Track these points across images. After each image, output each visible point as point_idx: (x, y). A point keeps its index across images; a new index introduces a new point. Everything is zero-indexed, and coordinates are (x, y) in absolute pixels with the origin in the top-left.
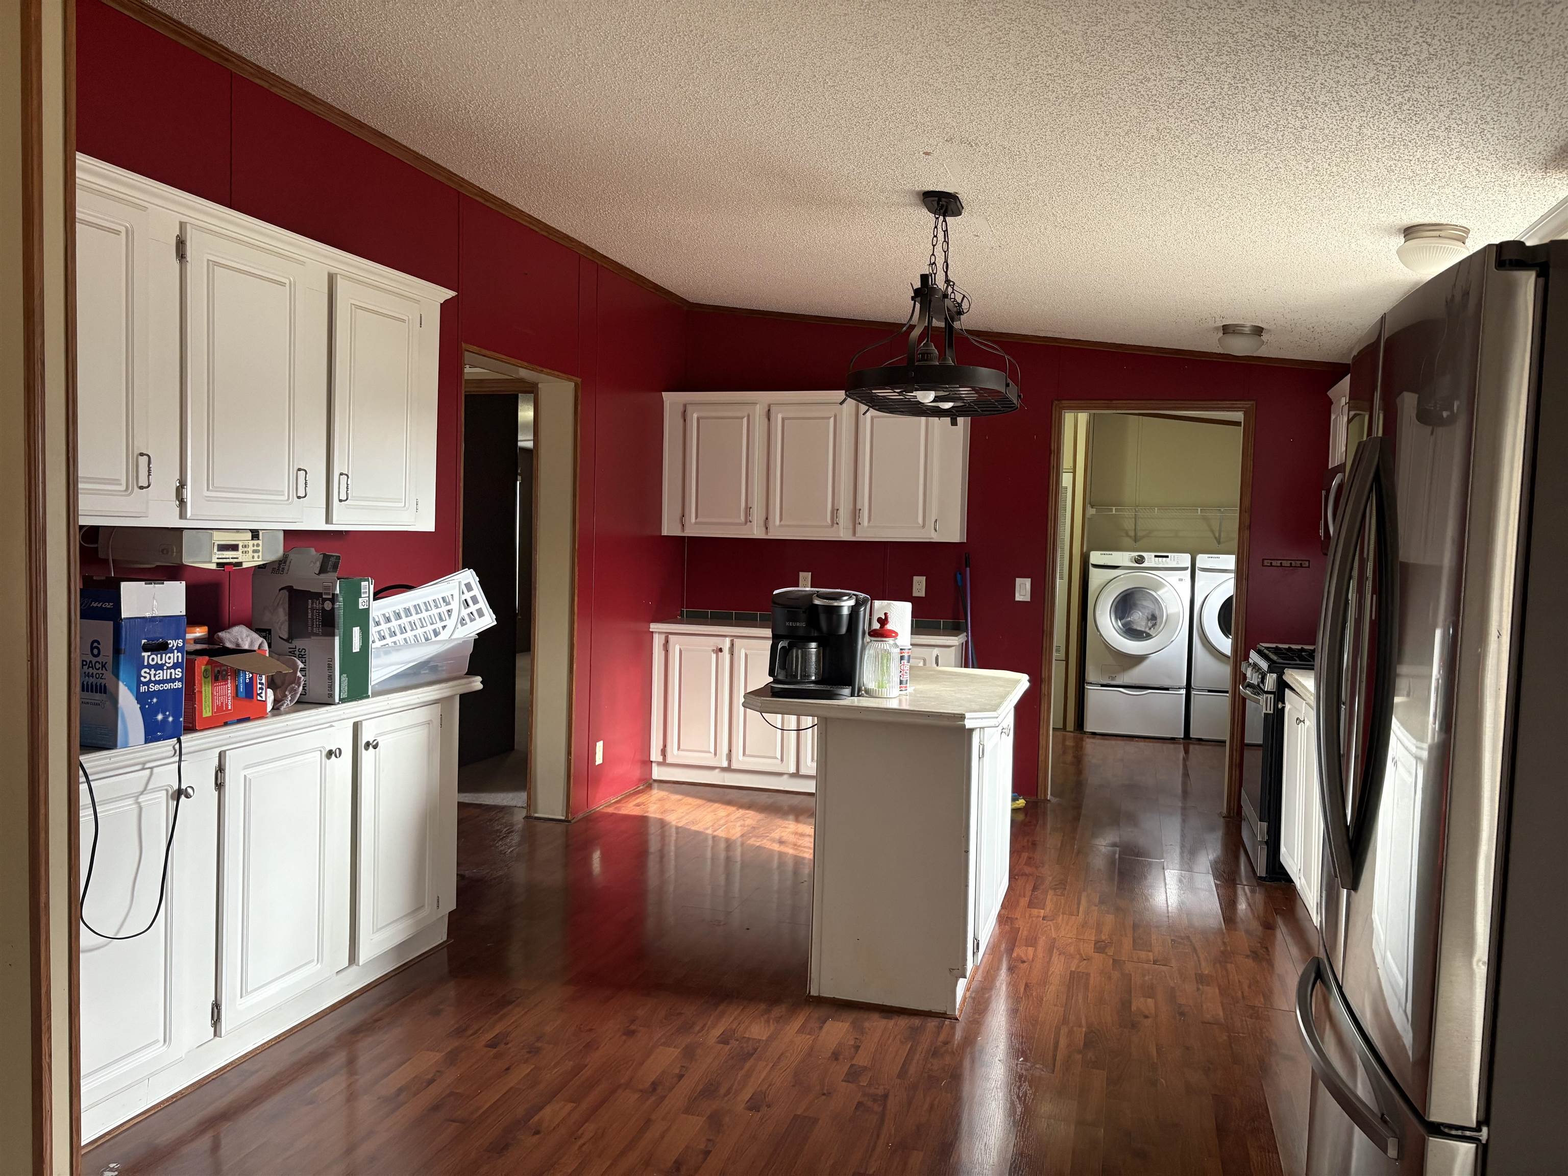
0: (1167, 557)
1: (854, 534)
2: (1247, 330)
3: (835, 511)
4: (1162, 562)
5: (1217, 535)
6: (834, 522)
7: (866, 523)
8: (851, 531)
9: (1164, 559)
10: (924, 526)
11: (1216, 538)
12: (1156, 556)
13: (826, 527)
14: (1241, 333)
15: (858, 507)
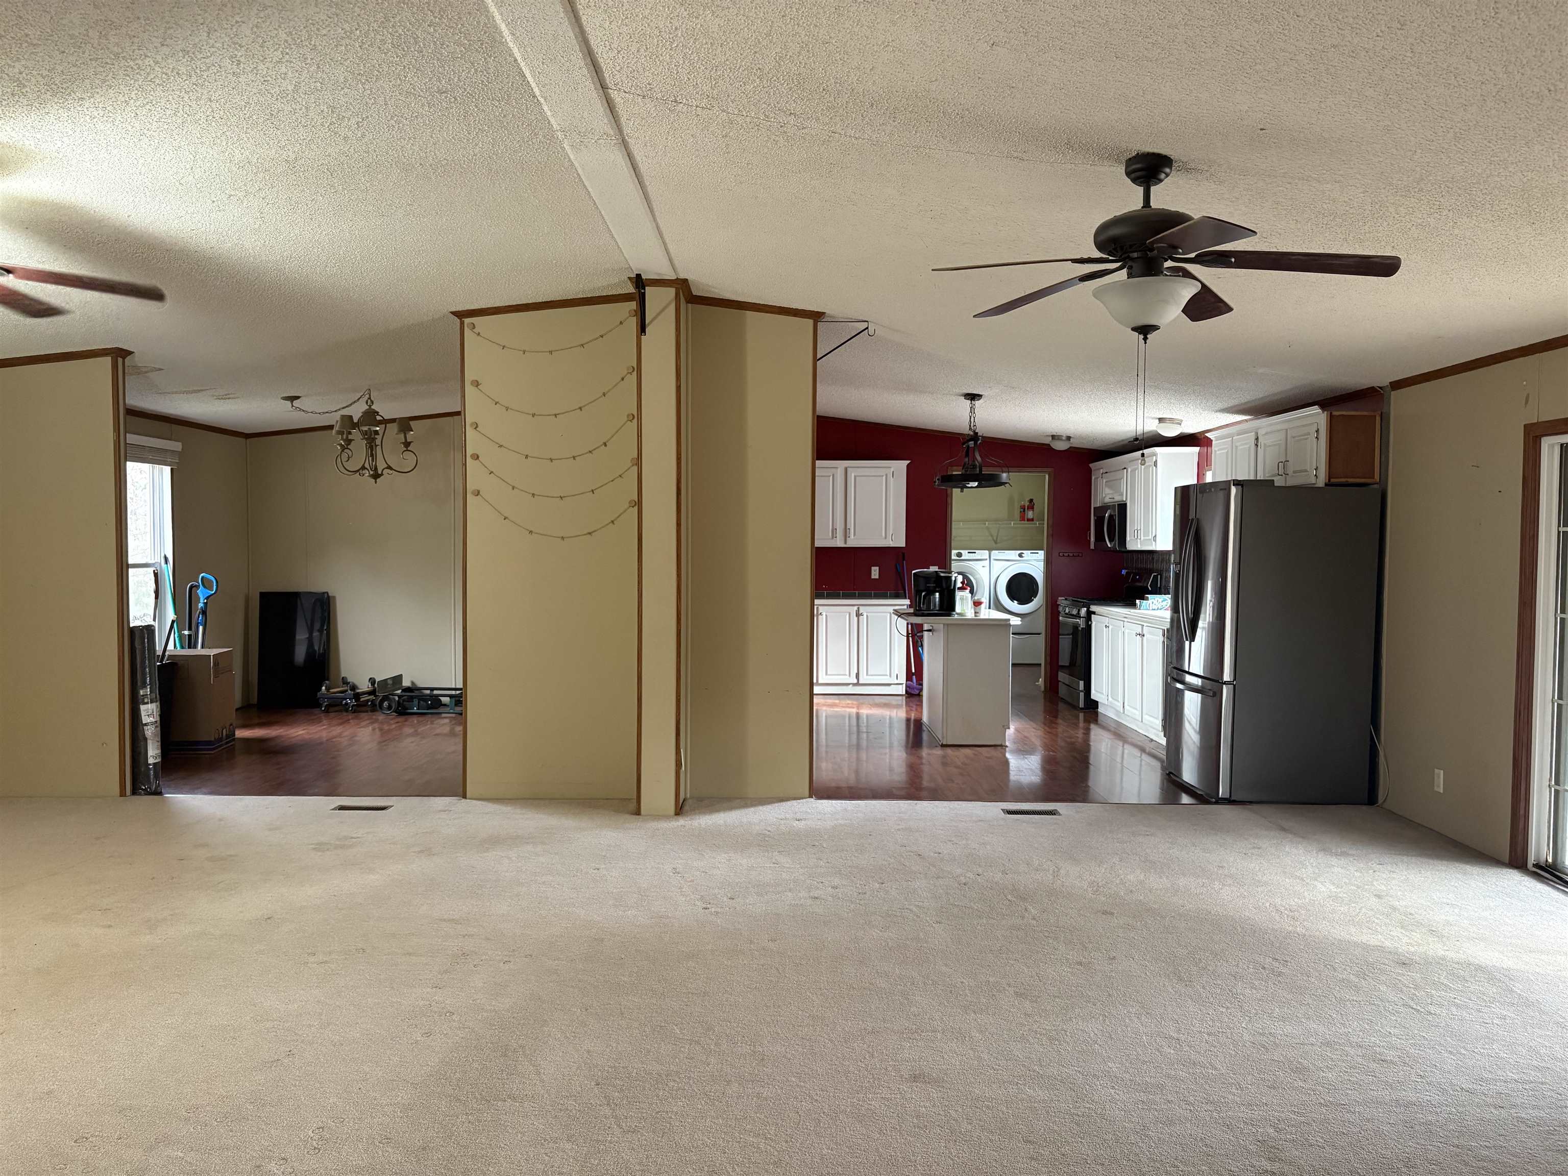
0: (975, 553)
1: (846, 543)
2: (1064, 438)
3: (834, 530)
4: (972, 556)
5: (995, 538)
6: (834, 536)
7: (852, 536)
8: (843, 542)
9: (973, 554)
10: (886, 538)
11: (994, 540)
12: (969, 553)
13: (830, 539)
14: (1062, 440)
15: (848, 527)
